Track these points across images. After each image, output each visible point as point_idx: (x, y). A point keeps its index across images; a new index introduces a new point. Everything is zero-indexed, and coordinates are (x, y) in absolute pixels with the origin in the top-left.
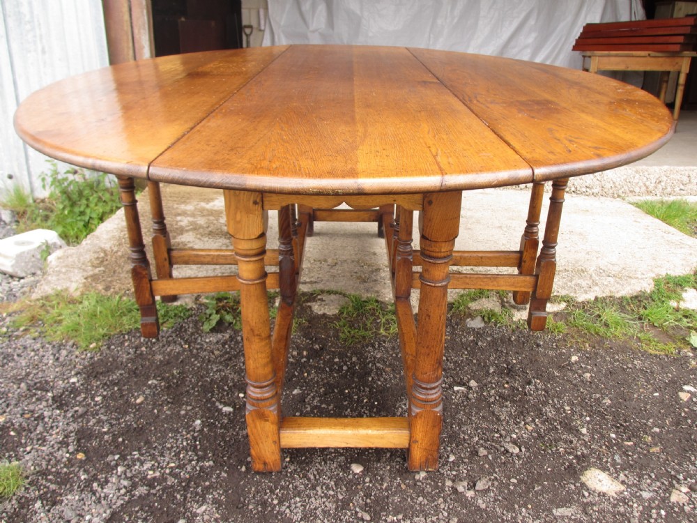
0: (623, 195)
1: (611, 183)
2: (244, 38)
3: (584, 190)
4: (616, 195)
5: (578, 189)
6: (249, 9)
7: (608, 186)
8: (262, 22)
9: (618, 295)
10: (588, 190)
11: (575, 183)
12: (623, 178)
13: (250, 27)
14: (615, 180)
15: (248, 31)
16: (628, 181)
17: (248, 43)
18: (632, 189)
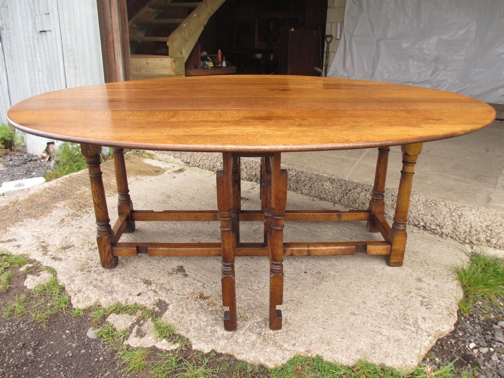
0: (475, 243)
1: (469, 226)
2: (326, 44)
3: (433, 227)
4: (467, 241)
5: (428, 225)
6: (332, 23)
7: (462, 228)
8: (339, 33)
9: (239, 357)
10: (438, 228)
11: (424, 219)
12: (486, 223)
13: (331, 36)
14: (473, 224)
15: (329, 39)
16: (490, 228)
17: (328, 48)
18: (488, 238)
